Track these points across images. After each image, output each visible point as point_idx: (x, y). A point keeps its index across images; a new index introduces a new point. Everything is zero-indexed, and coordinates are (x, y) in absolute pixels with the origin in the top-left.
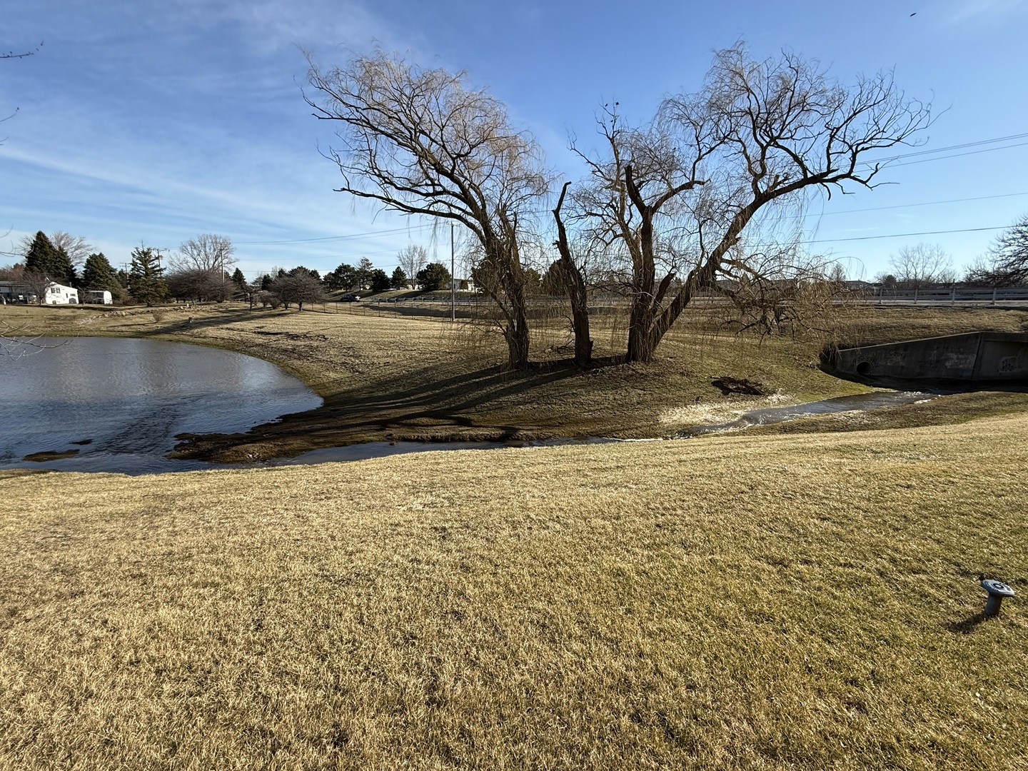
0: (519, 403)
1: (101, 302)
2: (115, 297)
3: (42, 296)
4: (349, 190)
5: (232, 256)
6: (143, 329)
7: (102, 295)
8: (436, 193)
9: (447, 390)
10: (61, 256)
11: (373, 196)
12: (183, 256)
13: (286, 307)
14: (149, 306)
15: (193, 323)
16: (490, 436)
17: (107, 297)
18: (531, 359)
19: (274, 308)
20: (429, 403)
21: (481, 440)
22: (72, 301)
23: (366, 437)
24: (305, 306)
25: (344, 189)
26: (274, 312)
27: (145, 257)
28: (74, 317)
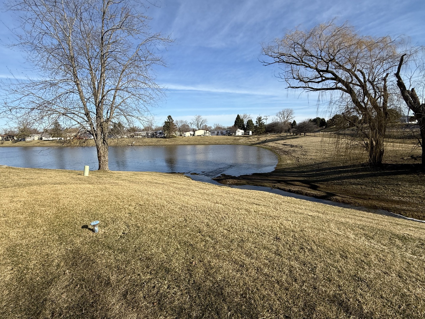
0: (354, 184)
1: (249, 134)
2: (252, 133)
3: (235, 133)
4: (290, 87)
5: (293, 116)
6: (253, 143)
7: (249, 132)
8: (323, 80)
9: (323, 173)
10: (242, 121)
11: (301, 87)
12: (276, 117)
13: (300, 135)
14: (259, 135)
15: (268, 141)
16: (316, 195)
17: (251, 133)
18: (383, 162)
19: (296, 135)
20: (309, 177)
21: (310, 196)
22: (242, 134)
23: (266, 184)
24: (307, 134)
25: (289, 87)
26: (296, 136)
27: (259, 119)
28: (239, 139)
